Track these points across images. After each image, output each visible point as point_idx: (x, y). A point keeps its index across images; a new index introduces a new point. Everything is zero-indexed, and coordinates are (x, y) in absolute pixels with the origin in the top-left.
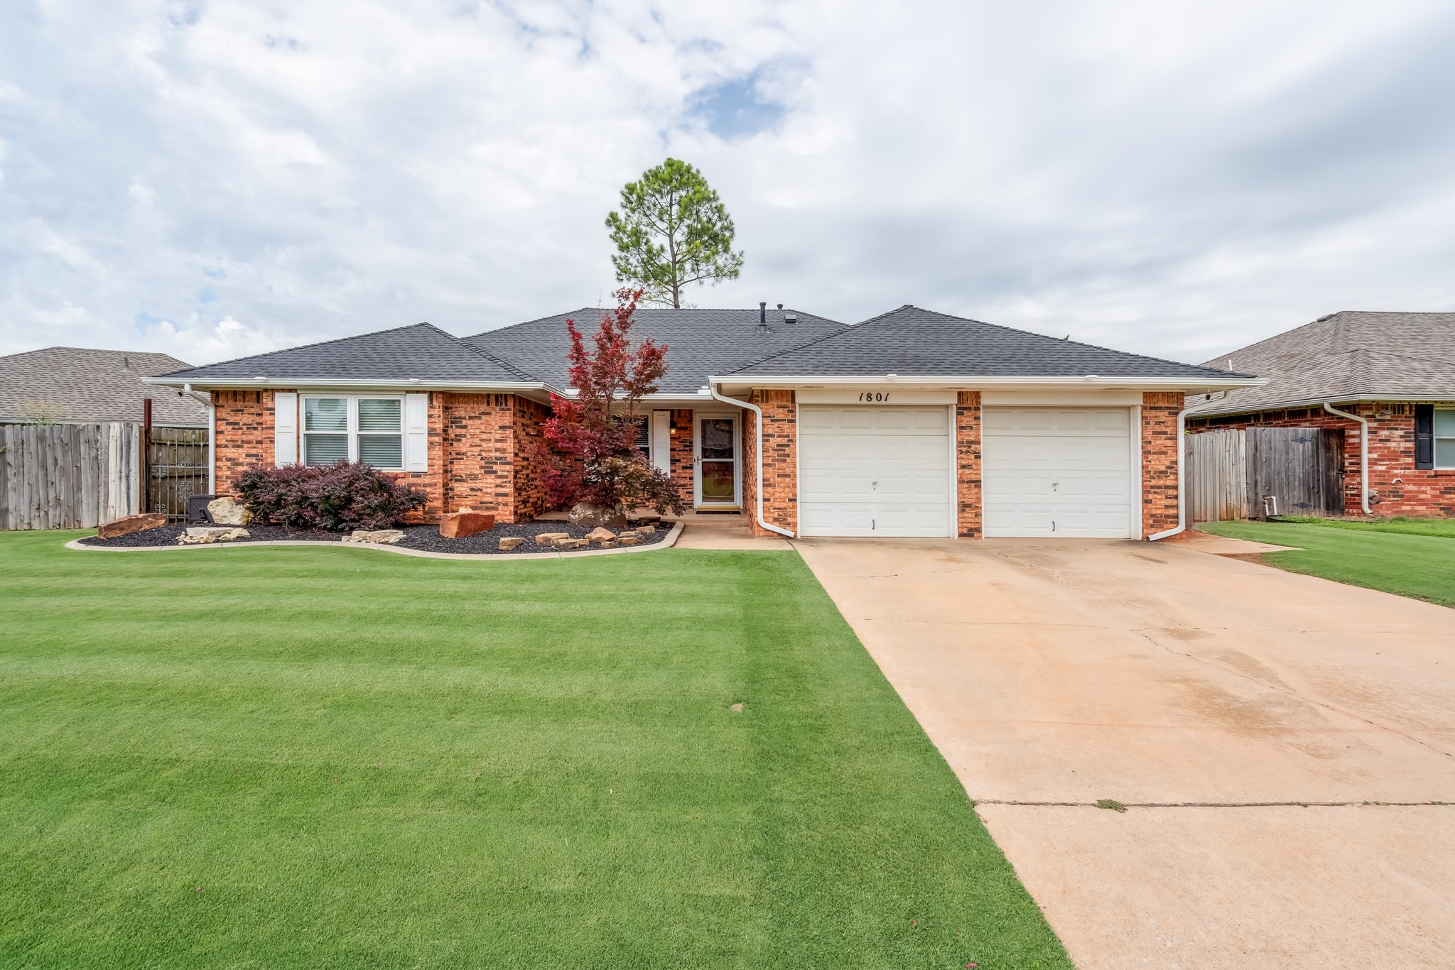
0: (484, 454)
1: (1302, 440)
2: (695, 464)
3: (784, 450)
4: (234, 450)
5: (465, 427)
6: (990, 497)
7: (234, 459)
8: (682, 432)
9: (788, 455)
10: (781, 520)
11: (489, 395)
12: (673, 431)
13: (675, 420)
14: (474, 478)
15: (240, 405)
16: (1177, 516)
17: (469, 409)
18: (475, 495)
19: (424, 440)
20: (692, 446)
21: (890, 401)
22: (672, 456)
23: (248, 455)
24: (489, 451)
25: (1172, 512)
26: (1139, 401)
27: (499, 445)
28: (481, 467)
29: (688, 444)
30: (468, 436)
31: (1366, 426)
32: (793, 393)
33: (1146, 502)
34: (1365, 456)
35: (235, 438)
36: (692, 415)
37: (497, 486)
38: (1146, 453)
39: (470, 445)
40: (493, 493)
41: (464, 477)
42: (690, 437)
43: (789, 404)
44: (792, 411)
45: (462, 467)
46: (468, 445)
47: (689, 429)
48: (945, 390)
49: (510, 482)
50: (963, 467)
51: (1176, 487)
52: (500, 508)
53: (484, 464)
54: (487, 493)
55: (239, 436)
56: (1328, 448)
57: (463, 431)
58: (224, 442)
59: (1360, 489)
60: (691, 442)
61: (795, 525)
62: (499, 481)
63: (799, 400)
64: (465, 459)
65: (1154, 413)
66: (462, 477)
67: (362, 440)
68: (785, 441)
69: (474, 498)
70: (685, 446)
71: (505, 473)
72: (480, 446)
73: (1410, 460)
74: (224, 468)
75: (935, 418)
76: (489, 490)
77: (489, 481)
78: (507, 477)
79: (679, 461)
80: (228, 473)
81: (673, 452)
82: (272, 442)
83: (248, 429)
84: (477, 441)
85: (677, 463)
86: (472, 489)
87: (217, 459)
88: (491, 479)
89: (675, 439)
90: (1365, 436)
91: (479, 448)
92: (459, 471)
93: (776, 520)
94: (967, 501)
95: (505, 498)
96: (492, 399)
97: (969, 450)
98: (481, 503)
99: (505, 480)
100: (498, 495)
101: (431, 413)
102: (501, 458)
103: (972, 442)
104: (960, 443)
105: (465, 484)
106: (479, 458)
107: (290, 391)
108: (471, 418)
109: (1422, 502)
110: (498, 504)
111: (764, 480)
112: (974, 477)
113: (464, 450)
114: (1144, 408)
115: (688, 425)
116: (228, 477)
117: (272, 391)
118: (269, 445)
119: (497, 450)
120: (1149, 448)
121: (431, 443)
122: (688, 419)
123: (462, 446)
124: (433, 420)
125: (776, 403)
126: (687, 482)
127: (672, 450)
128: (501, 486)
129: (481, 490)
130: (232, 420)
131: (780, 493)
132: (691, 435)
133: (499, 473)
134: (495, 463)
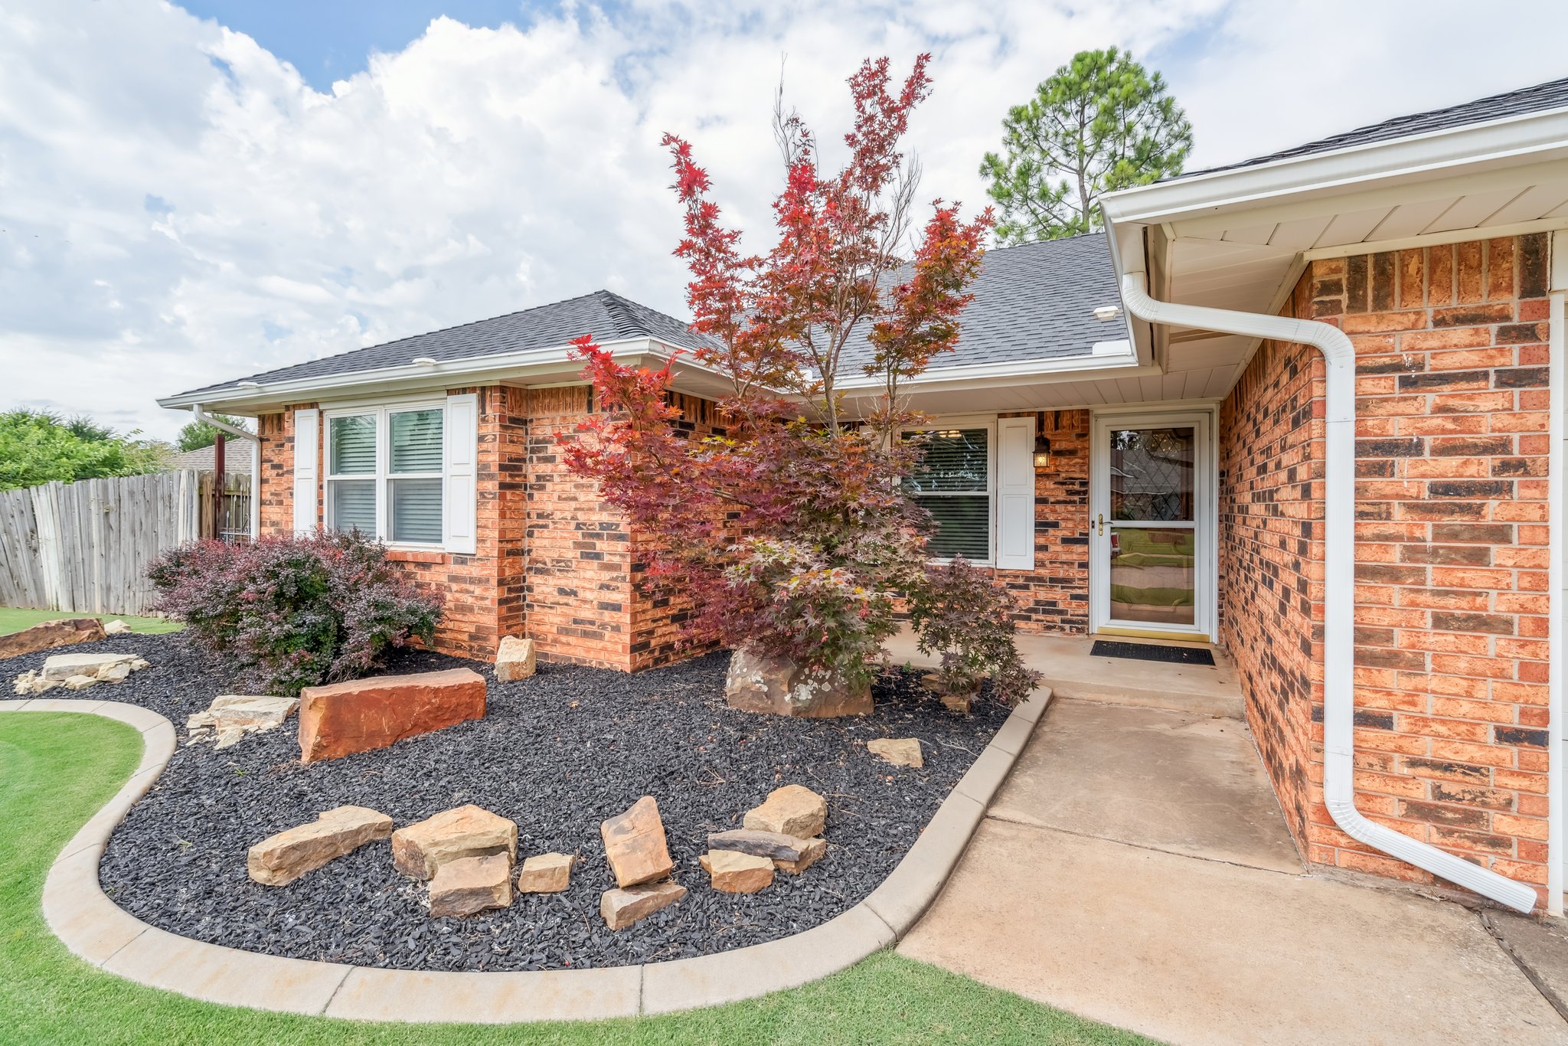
0: (581, 517)
2: (1094, 534)
3: (1477, 511)
4: (277, 509)
5: (552, 459)
8: (1064, 461)
9: (1500, 534)
10: (1451, 820)
11: (591, 389)
12: (1042, 460)
13: (1048, 434)
14: (565, 566)
17: (558, 422)
18: (567, 604)
19: (470, 488)
20: (1085, 492)
22: (1038, 514)
24: (590, 509)
27: (605, 497)
28: (577, 545)
29: (1077, 487)
30: (557, 479)
32: (1535, 251)
35: (278, 490)
36: (1088, 421)
37: (602, 587)
39: (560, 498)
40: (595, 602)
41: (549, 565)
42: (1082, 471)
43: (1513, 303)
44: (1529, 333)
45: (546, 542)
46: (555, 496)
47: (1080, 454)
49: (624, 578)
52: (608, 634)
53: (580, 539)
54: (584, 601)
57: (548, 468)
60: (1085, 483)
61: (1537, 852)
62: (606, 576)
64: (551, 526)
66: (545, 564)
68: (1480, 468)
69: (565, 609)
70: (1070, 493)
71: (616, 560)
72: (575, 499)
76: (589, 596)
77: (589, 574)
78: (619, 567)
79: (1055, 525)
81: (1041, 507)
84: (569, 488)
85: (1051, 531)
86: (562, 591)
87: (261, 524)
88: (591, 573)
89: (1047, 476)
91: (573, 504)
92: (541, 552)
93: (1422, 814)
95: (616, 615)
96: (596, 397)
98: (575, 621)
99: (615, 574)
100: (604, 606)
101: (483, 431)
102: (608, 526)
105: (551, 580)
106: (573, 524)
107: (312, 405)
110: (603, 626)
111: (1362, 635)
113: (549, 507)
115: (1078, 444)
117: (294, 409)
119: (602, 507)
121: (482, 495)
122: (1078, 431)
123: (546, 500)
124: (485, 446)
125: (1435, 305)
126: (1074, 572)
127: (1039, 501)
128: (608, 587)
129: (574, 593)
131: (1450, 697)
132: (1086, 466)
133: (606, 558)
134: (599, 536)
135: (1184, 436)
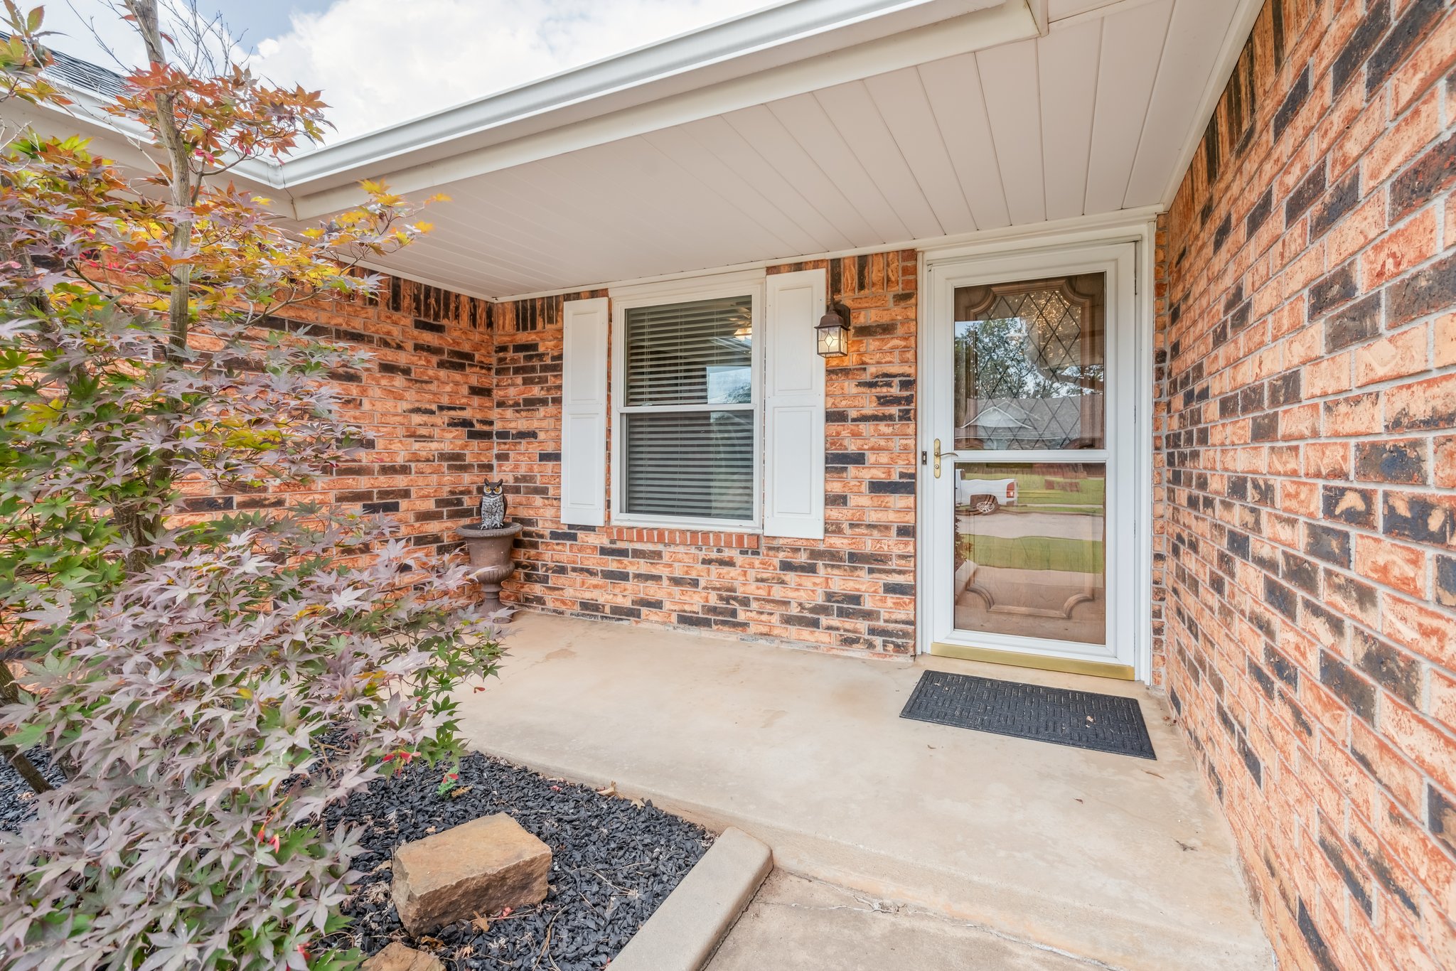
2: (926, 475)
8: (871, 344)
12: (833, 341)
13: (846, 299)
20: (909, 400)
22: (831, 440)
29: (895, 391)
36: (914, 271)
42: (904, 361)
47: (900, 331)
60: (909, 384)
70: (884, 401)
79: (859, 459)
81: (835, 427)
85: (852, 470)
89: (845, 372)
115: (895, 313)
122: (899, 289)
126: (891, 544)
127: (834, 416)
132: (911, 351)
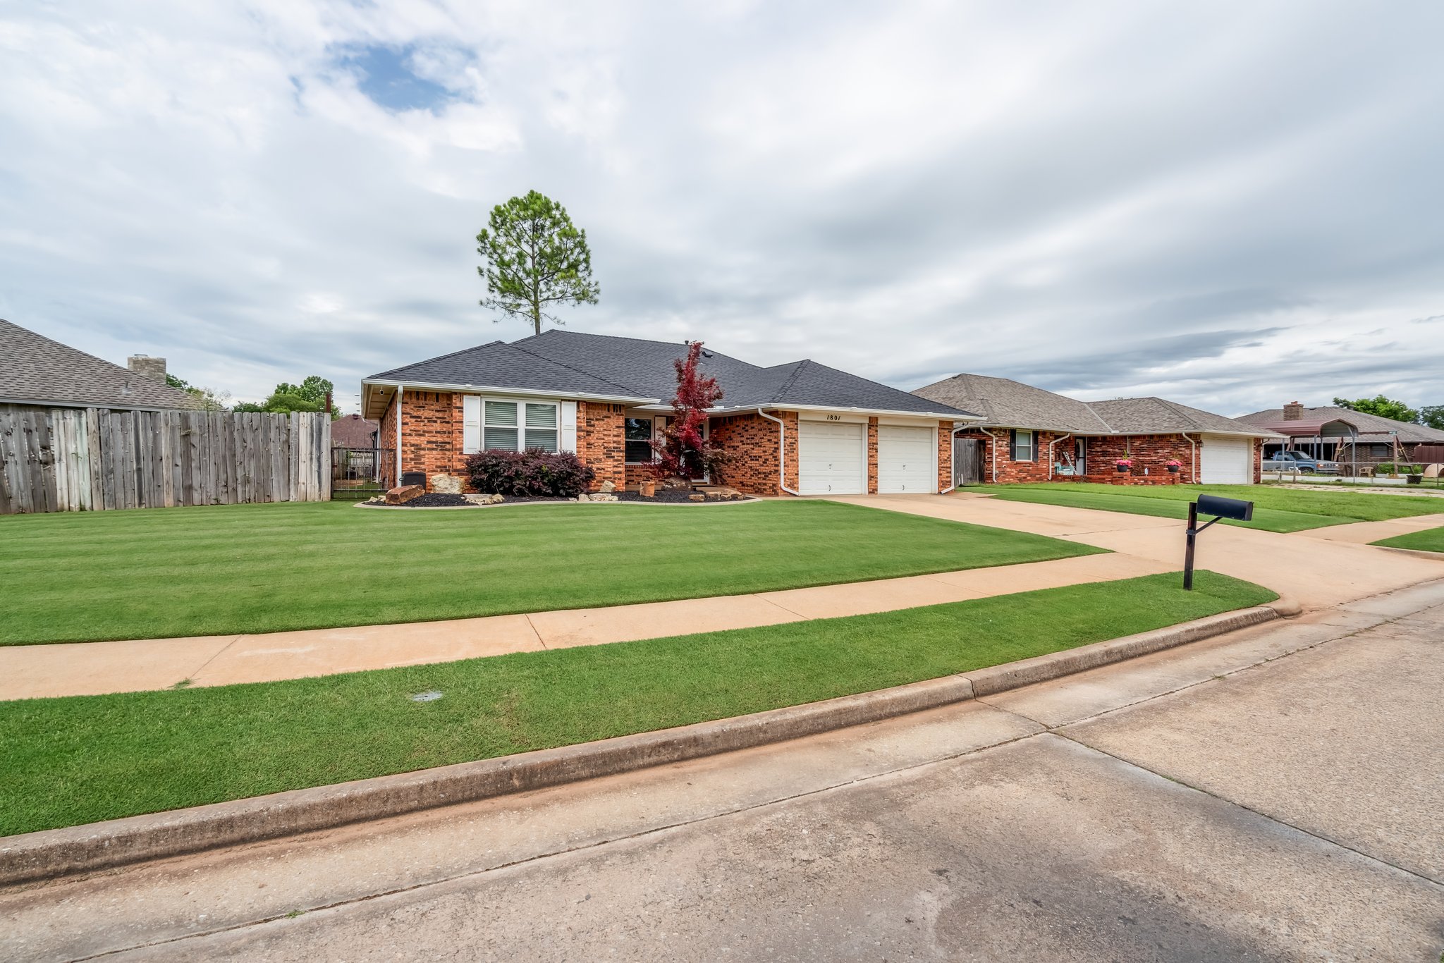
0: (606, 445)
1: (971, 446)
3: (793, 446)
4: (416, 438)
5: (593, 426)
6: (882, 472)
7: (417, 445)
9: (795, 449)
10: (791, 486)
11: (609, 405)
14: (600, 461)
15: (421, 403)
16: (950, 482)
17: (599, 414)
19: (574, 434)
21: (840, 421)
23: (428, 442)
24: (609, 442)
25: (949, 479)
26: (937, 425)
27: (616, 439)
28: (604, 454)
31: (995, 439)
32: (797, 413)
33: (940, 474)
34: (995, 454)
35: (417, 428)
38: (940, 450)
39: (597, 438)
40: (611, 472)
43: (796, 420)
44: (797, 424)
45: (591, 453)
48: (862, 416)
50: (871, 456)
51: (950, 468)
53: (606, 452)
54: (607, 472)
55: (421, 427)
56: (980, 450)
57: (592, 429)
58: (408, 431)
59: (992, 470)
61: (799, 488)
62: (616, 463)
63: (800, 418)
64: (593, 448)
65: (943, 431)
67: (527, 432)
68: (793, 441)
69: (599, 475)
71: (619, 458)
72: (603, 439)
73: (1008, 456)
74: (408, 452)
75: (856, 430)
78: (620, 460)
80: (412, 456)
82: (461, 432)
83: (429, 422)
84: (601, 436)
87: (403, 445)
88: (610, 462)
90: (994, 444)
91: (603, 441)
92: (589, 456)
93: (789, 485)
94: (873, 475)
95: (620, 475)
96: (611, 408)
97: (873, 447)
98: (603, 478)
99: (619, 463)
100: (615, 472)
101: (579, 416)
102: (617, 448)
103: (874, 444)
104: (869, 444)
105: (592, 466)
106: (602, 447)
107: (475, 395)
108: (597, 420)
109: (1012, 477)
110: (615, 479)
111: (784, 463)
112: (875, 462)
113: (592, 442)
114: (939, 428)
116: (411, 459)
117: (461, 394)
118: (458, 435)
119: (614, 442)
120: (941, 448)
121: (578, 436)
123: (592, 439)
124: (579, 420)
125: (789, 419)
128: (616, 467)
129: (604, 469)
130: (415, 414)
131: (791, 470)
133: (616, 458)
134: (614, 451)
135: (701, 427)
